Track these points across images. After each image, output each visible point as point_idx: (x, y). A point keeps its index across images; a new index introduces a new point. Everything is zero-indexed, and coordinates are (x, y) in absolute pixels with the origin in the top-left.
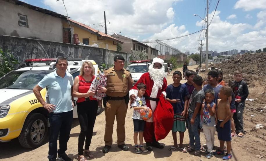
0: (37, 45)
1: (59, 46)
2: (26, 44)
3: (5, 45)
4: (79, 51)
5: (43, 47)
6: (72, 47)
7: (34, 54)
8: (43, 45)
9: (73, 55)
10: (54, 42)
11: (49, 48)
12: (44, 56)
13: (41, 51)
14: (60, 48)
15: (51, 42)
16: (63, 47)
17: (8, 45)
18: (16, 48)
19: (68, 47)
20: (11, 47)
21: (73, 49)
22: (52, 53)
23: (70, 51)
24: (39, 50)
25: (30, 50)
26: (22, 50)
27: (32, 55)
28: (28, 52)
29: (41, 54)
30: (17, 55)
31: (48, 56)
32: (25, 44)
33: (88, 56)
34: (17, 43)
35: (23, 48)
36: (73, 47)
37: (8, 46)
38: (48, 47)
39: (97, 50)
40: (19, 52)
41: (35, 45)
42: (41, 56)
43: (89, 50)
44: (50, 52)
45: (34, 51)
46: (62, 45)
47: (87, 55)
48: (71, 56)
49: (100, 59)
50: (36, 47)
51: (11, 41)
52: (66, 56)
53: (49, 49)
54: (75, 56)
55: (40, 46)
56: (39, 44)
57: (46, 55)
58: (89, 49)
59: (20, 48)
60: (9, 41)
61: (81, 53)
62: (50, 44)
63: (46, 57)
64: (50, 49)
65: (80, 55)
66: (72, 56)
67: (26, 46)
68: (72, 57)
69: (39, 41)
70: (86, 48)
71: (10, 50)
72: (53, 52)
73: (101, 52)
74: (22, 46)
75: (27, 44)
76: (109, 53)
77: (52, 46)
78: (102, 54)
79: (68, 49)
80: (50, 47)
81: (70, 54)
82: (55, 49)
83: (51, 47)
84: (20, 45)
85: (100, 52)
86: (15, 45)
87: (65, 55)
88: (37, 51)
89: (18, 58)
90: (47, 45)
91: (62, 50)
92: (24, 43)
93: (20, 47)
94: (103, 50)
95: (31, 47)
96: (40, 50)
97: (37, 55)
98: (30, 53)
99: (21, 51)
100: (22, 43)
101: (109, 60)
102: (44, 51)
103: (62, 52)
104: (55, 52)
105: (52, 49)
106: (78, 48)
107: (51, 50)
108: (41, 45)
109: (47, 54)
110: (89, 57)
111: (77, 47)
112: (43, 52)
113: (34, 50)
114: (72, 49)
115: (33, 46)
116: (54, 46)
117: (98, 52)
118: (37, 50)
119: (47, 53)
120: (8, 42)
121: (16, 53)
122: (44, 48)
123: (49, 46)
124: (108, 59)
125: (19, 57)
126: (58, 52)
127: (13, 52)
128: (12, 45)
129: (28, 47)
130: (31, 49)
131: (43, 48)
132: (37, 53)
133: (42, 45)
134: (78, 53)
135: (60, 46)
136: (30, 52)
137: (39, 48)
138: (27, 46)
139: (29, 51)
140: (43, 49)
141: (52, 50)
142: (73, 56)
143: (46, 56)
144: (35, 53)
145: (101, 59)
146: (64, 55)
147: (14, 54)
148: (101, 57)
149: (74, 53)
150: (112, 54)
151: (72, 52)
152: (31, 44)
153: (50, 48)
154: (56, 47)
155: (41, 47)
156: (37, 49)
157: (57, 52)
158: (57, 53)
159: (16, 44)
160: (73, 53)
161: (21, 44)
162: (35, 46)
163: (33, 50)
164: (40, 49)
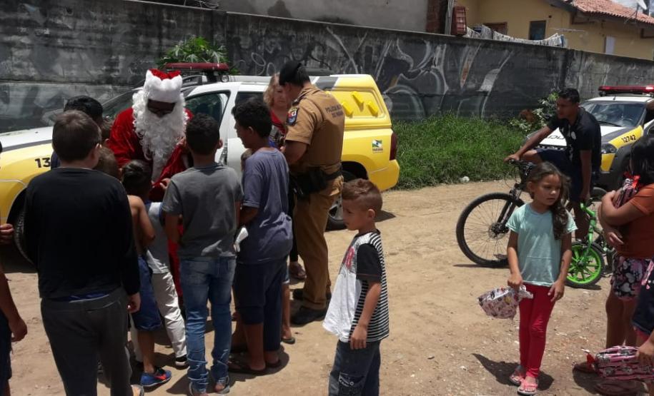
0: (322, 37)
1: (395, 39)
2: (290, 34)
3: (235, 36)
4: (464, 55)
5: (341, 43)
6: (438, 44)
7: (313, 58)
8: (344, 37)
9: (442, 65)
10: (377, 31)
11: (361, 46)
12: (343, 65)
13: (336, 52)
14: (398, 45)
15: (370, 30)
16: (405, 41)
17: (243, 35)
18: (262, 43)
19: (425, 44)
20: (249, 40)
21: (442, 49)
22: (368, 59)
23: (431, 54)
24: (328, 50)
25: (303, 50)
26: (280, 48)
27: (306, 61)
28: (295, 55)
29: (334, 59)
30: (264, 60)
31: (356, 67)
32: (288, 33)
33: (498, 70)
34: (267, 31)
35: (282, 44)
36: (443, 43)
37: (242, 37)
38: (358, 44)
39: (536, 52)
40: (271, 52)
41: (320, 37)
42: (335, 66)
43: (506, 51)
44: (363, 56)
45: (315, 53)
46: (404, 38)
47: (494, 66)
48: (433, 67)
49: (549, 80)
50: (322, 43)
51: (250, 27)
52: (413, 68)
53: (360, 49)
54: (448, 69)
55: (334, 40)
56: (330, 34)
57: (351, 62)
58: (504, 49)
59: (274, 43)
60: (246, 26)
61: (472, 59)
62: (366, 34)
63: (351, 69)
64: (364, 49)
65: (465, 66)
66: (437, 67)
67: (290, 38)
68: (437, 71)
69: (330, 28)
70: (492, 45)
71: (247, 47)
72: (373, 56)
73: (555, 59)
74: (279, 39)
75: (295, 35)
76: (587, 63)
77: (371, 39)
78: (560, 64)
79: (426, 48)
80: (363, 44)
81: (431, 63)
82: (380, 49)
83: (367, 44)
84: (273, 37)
85: (549, 58)
86: (262, 37)
87: (412, 66)
88: (321, 53)
89: (266, 66)
90: (356, 36)
91: (403, 51)
92: (284, 31)
93: (273, 40)
94: (563, 53)
95: (306, 41)
96: (331, 49)
97: (322, 63)
98: (301, 56)
99: (276, 51)
100: (279, 32)
101: (583, 84)
102: (343, 51)
103: (404, 56)
104: (380, 54)
105: (371, 48)
106: (464, 46)
107: (366, 51)
108: (335, 36)
109: (352, 60)
110: (502, 71)
111: (459, 42)
112: (340, 54)
113: (313, 49)
114: (439, 48)
115: (313, 38)
116: (378, 39)
117: (540, 59)
118: (324, 50)
119: (354, 58)
120: (241, 30)
121: (261, 54)
122: (345, 44)
123: (361, 41)
124: (584, 79)
125: (268, 66)
126: (388, 55)
127: (253, 54)
128: (251, 35)
129: (297, 40)
130: (306, 46)
131: (342, 45)
132: (322, 59)
133: (341, 38)
134: (462, 61)
135: (398, 41)
136: (300, 53)
137: (329, 43)
138: (294, 40)
139: (298, 52)
140: (341, 47)
141: (369, 50)
142: (440, 68)
143: (351, 65)
144: (315, 57)
145: (552, 77)
146: (409, 65)
147: (255, 56)
148: (553, 75)
149: (445, 60)
150: (601, 64)
151: (437, 56)
152: (306, 34)
153: (365, 46)
154: (384, 43)
155: (335, 43)
156: (324, 48)
157: (385, 55)
158: (385, 58)
159: (264, 32)
160: (440, 59)
161: (277, 34)
162: (317, 40)
163: (310, 49)
164: (334, 46)
